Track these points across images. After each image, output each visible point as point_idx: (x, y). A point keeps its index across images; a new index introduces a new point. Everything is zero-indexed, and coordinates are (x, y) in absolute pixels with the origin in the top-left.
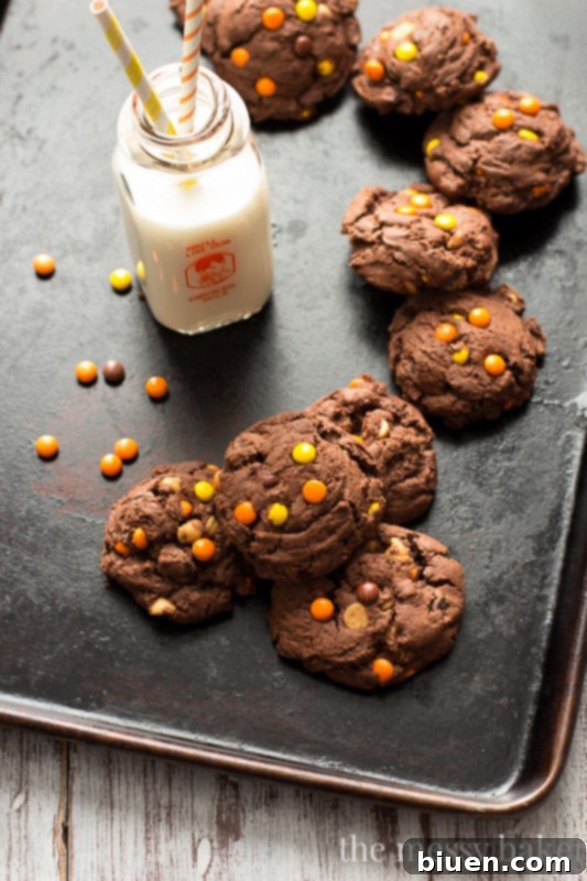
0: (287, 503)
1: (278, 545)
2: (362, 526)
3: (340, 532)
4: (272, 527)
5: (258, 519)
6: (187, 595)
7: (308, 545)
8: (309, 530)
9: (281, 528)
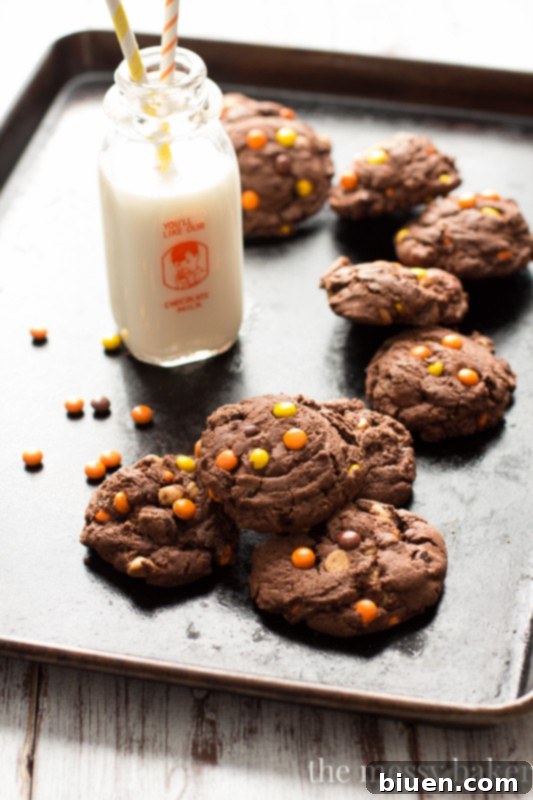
0: (269, 448)
1: (259, 489)
2: (343, 479)
3: (320, 479)
4: (252, 469)
5: (239, 463)
6: (167, 553)
7: (289, 488)
8: (289, 475)
9: (262, 472)
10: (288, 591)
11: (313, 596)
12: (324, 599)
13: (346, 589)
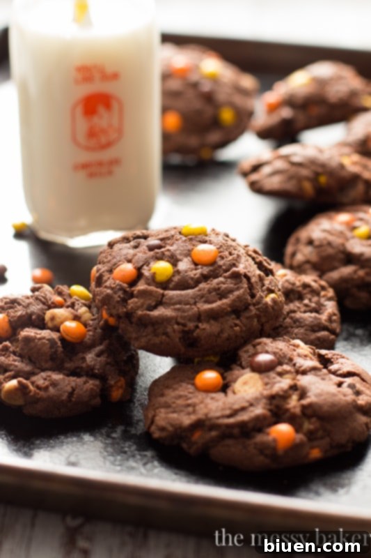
0: (174, 261)
1: (160, 303)
2: (258, 303)
3: (232, 297)
4: (153, 280)
5: (139, 275)
7: (195, 303)
8: (197, 289)
9: (165, 285)
10: (189, 414)
11: (218, 418)
12: (231, 420)
13: (259, 410)
